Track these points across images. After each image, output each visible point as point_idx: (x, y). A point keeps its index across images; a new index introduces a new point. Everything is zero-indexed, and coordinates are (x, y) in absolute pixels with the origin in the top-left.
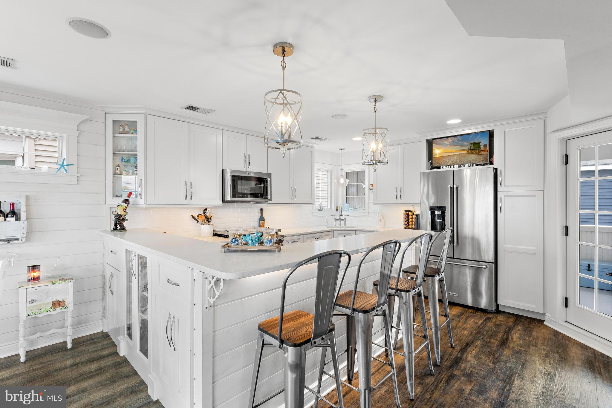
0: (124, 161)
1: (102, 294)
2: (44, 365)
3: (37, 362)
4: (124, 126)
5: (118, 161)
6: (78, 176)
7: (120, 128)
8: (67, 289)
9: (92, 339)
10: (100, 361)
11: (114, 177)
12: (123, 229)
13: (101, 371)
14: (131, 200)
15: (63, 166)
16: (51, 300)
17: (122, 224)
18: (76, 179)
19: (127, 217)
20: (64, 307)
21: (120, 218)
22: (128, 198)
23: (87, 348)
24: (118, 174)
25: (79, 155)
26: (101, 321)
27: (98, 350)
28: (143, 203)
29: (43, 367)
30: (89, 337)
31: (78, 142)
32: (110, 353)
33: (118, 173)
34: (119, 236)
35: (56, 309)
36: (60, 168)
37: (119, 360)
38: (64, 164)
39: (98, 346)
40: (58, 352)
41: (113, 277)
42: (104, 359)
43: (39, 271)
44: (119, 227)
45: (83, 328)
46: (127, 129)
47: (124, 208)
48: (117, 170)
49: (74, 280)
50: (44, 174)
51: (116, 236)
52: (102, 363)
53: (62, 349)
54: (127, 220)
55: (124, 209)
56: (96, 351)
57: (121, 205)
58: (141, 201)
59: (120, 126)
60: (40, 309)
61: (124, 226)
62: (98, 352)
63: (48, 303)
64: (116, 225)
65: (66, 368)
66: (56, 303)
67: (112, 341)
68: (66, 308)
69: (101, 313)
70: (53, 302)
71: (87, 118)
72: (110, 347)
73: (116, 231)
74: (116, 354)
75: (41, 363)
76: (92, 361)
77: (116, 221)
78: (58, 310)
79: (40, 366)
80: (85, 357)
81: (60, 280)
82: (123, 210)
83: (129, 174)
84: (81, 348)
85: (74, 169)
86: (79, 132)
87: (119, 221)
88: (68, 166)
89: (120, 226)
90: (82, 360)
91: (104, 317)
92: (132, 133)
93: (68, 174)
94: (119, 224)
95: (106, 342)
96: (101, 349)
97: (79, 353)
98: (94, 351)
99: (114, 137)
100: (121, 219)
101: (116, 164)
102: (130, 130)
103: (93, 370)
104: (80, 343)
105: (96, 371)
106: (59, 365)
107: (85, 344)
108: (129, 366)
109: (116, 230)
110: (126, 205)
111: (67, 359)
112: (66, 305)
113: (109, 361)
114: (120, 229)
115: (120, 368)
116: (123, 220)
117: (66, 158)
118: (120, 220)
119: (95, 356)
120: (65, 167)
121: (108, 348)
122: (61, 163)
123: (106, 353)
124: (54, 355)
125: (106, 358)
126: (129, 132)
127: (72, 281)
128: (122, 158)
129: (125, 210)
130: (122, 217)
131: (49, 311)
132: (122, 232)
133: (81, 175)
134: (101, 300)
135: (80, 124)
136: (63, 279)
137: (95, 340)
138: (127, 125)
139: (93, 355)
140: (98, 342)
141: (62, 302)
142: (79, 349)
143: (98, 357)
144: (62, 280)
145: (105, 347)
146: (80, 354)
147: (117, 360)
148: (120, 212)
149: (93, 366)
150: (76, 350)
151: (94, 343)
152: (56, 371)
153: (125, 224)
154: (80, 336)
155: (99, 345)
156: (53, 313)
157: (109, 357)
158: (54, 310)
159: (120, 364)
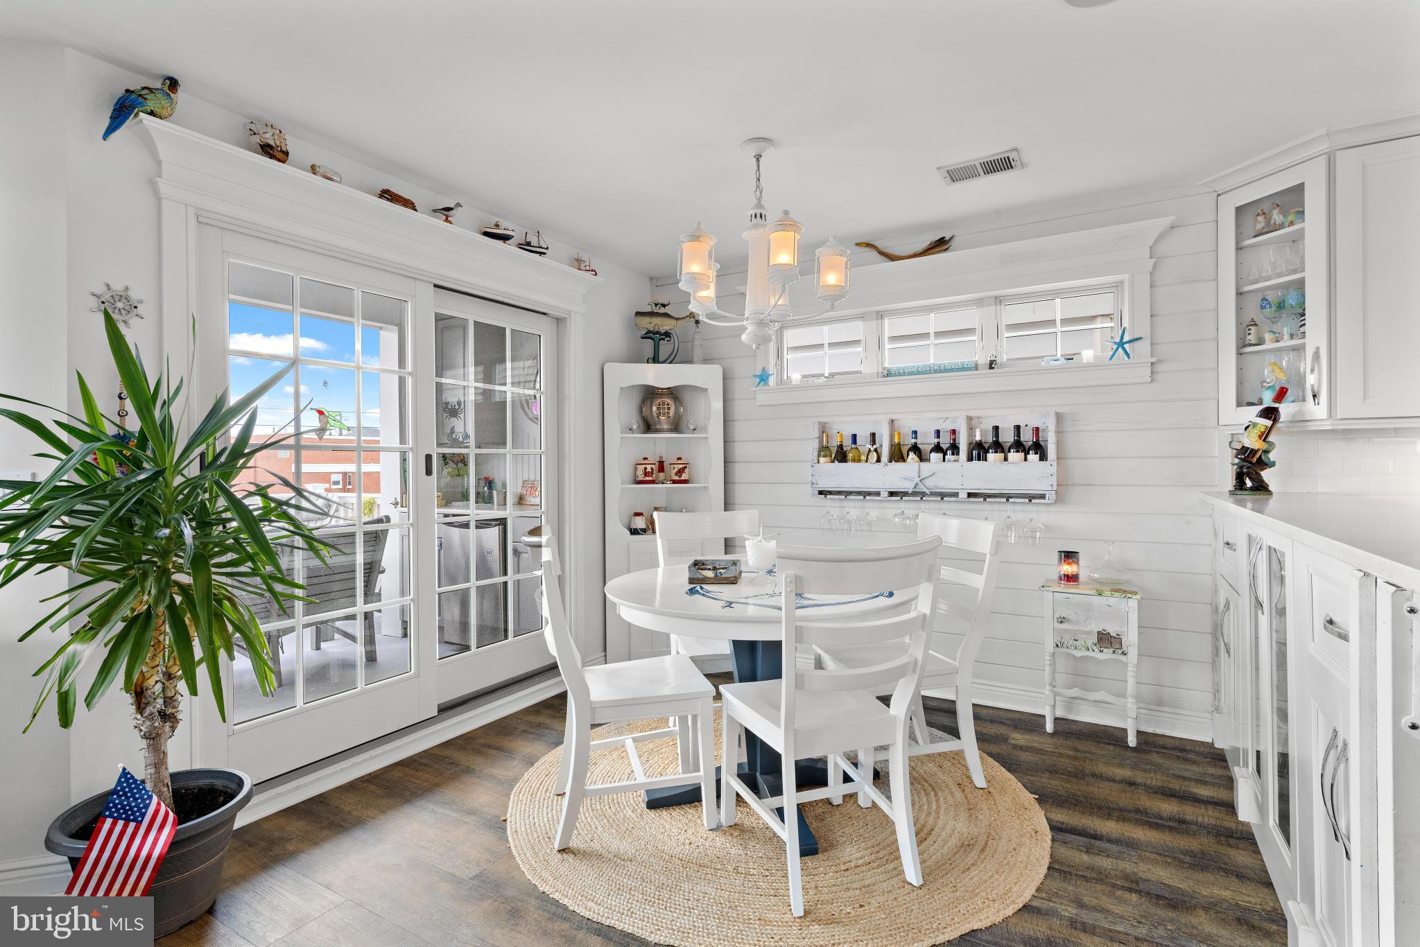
0: (1268, 306)
1: (1213, 652)
2: (1079, 754)
3: (1069, 743)
4: (1271, 213)
5: (1252, 312)
6: (1152, 364)
7: (1256, 222)
8: (1125, 611)
9: (1182, 750)
10: (1186, 804)
11: (1241, 354)
12: (1261, 487)
13: (1179, 825)
14: (1285, 409)
15: (1121, 344)
16: (1096, 627)
17: (1260, 475)
18: (1149, 369)
19: (1272, 456)
20: (1120, 652)
21: (1250, 460)
22: (1276, 405)
23: (1168, 762)
24: (1250, 345)
25: (1156, 315)
26: (1209, 716)
27: (1189, 779)
28: (1325, 416)
29: (1076, 758)
30: (1177, 742)
31: (1153, 284)
32: (1216, 800)
33: (1252, 342)
34: (1249, 505)
35: (1105, 650)
36: (1117, 349)
37: (1233, 826)
38: (1125, 340)
39: (1194, 770)
40: (1109, 744)
41: (1228, 609)
42: (1197, 804)
43: (1077, 563)
44: (1249, 483)
45: (1167, 715)
46: (1277, 217)
47: (1263, 430)
48: (1249, 334)
49: (1138, 597)
50: (1088, 366)
51: (1241, 503)
52: (1190, 812)
53: (1117, 741)
54: (1273, 464)
55: (1263, 433)
56: (1185, 778)
57: (1255, 425)
58: (1318, 411)
59: (1259, 215)
60: (1077, 640)
61: (1263, 481)
62: (1187, 783)
63: (1089, 633)
64: (1240, 477)
65: (1114, 781)
66: (1103, 636)
67: (1228, 774)
68: (1123, 653)
69: (1210, 696)
70: (1099, 633)
71: (1170, 222)
72: (1219, 786)
73: (1240, 492)
74: (1229, 810)
75: (1076, 750)
76: (1170, 794)
77: (1241, 467)
78: (1107, 654)
79: (1071, 753)
80: (1157, 779)
81: (1112, 590)
82: (1260, 437)
83: (1282, 338)
84: (1155, 758)
85: (1143, 348)
86: (1154, 260)
87: (1248, 468)
88: (1132, 344)
89: (1251, 479)
90: (1149, 782)
91: (1216, 709)
92: (1292, 223)
93: (1130, 361)
94: (1248, 475)
95: (1211, 770)
96: (1196, 781)
97: (1148, 764)
98: (1179, 777)
99: (1241, 249)
100: (1255, 460)
101: (1247, 320)
102: (1285, 214)
103: (1164, 815)
104: (1155, 745)
105: (1170, 819)
106: (1102, 768)
107: (1165, 753)
108: (1254, 855)
109: (1241, 489)
110: (1269, 423)
111: (1121, 765)
112: (1124, 648)
113: (1208, 816)
114: (1252, 489)
115: (1230, 846)
116: (1263, 464)
117: (1128, 327)
118: (1251, 463)
119: (1177, 787)
120: (1126, 346)
121: (1213, 784)
122: (1118, 340)
123: (1206, 794)
124: (1102, 745)
125: (1203, 806)
126: (1283, 223)
127: (1134, 597)
128: (1264, 299)
129: (1264, 436)
130: (1258, 456)
131: (1091, 650)
132: (1259, 496)
133: (1158, 360)
134: (1210, 665)
135: (1156, 242)
136: (1120, 589)
137: (1189, 756)
138: (1278, 206)
139: (1176, 785)
140: (1195, 763)
141: (1115, 637)
142: (1150, 757)
143: (1184, 791)
144: (1118, 591)
145: (1207, 780)
146: (1148, 767)
147: (1227, 824)
148: (1252, 442)
149: (1168, 808)
150: (1143, 756)
151: (1185, 760)
152: (1094, 775)
153: (1266, 475)
154: (1159, 731)
155: (1194, 768)
156: (1097, 655)
157: (1210, 808)
158: (1100, 651)
159: (1232, 837)
